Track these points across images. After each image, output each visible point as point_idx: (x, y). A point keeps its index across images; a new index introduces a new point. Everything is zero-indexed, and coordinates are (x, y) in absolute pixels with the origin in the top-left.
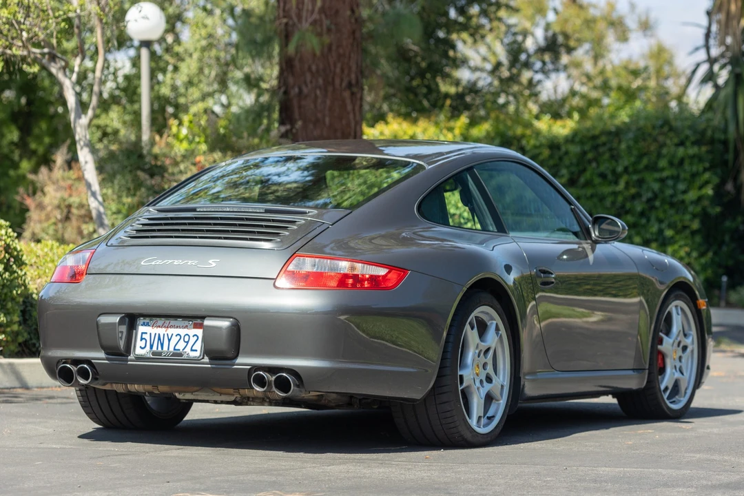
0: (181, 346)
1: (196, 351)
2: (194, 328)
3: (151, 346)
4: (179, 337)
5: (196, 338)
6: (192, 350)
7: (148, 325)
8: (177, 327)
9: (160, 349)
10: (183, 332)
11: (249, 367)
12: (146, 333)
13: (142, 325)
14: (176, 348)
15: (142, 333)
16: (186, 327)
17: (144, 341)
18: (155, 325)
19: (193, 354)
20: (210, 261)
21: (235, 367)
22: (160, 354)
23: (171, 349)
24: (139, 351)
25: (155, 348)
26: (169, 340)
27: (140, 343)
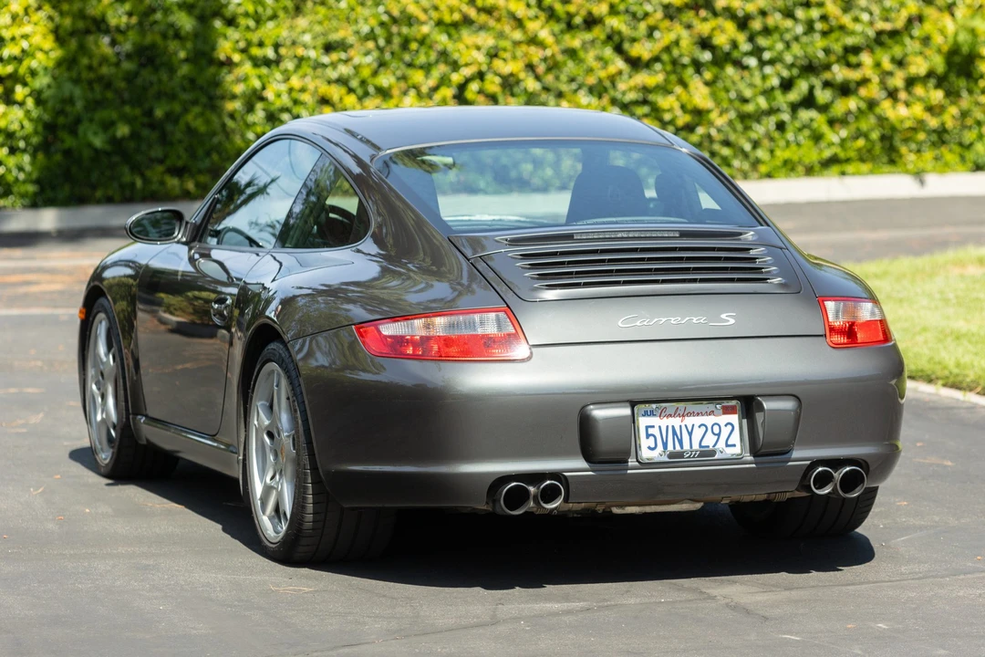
0: (709, 441)
1: (734, 445)
2: (724, 413)
3: (665, 445)
4: (703, 429)
6: (727, 445)
7: (652, 414)
8: (698, 414)
9: (678, 448)
10: (709, 420)
11: (809, 462)
12: (653, 427)
14: (703, 444)
15: (647, 427)
16: (712, 413)
17: (652, 438)
18: (663, 414)
19: (730, 452)
20: (723, 316)
21: (790, 463)
22: (680, 455)
23: (696, 446)
24: (646, 455)
25: (670, 448)
26: (690, 434)
27: (645, 443)
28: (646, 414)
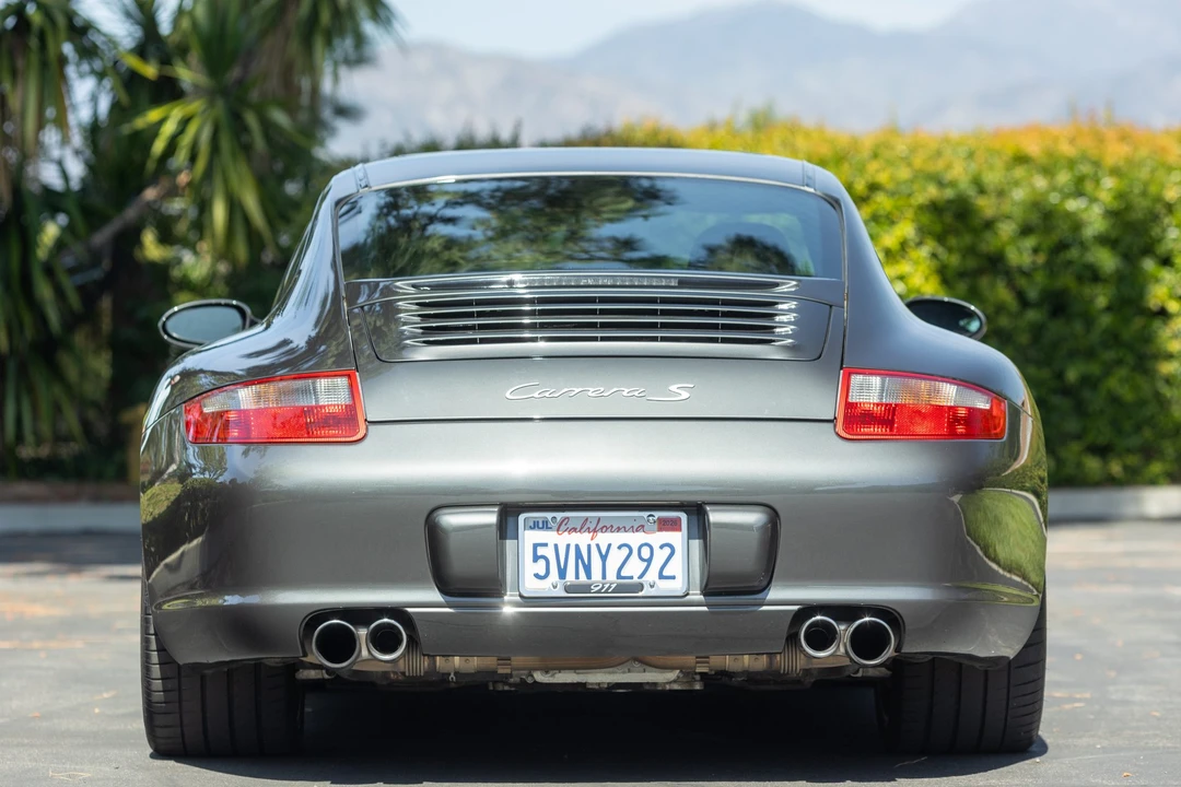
0: (634, 569)
1: (673, 578)
2: (660, 530)
3: (562, 573)
4: (625, 551)
5: (667, 551)
6: (661, 577)
7: (545, 526)
8: (619, 530)
9: (583, 577)
10: (635, 539)
11: (796, 608)
12: (546, 545)
13: (531, 528)
14: (623, 574)
15: (535, 546)
16: (641, 528)
17: (542, 563)
18: (565, 528)
19: (666, 588)
20: (673, 388)
21: (765, 608)
22: (586, 588)
23: (611, 576)
24: (531, 586)
25: (570, 577)
26: (604, 558)
27: (530, 568)
28: (535, 526)
